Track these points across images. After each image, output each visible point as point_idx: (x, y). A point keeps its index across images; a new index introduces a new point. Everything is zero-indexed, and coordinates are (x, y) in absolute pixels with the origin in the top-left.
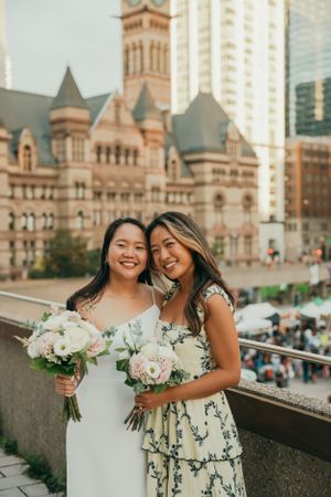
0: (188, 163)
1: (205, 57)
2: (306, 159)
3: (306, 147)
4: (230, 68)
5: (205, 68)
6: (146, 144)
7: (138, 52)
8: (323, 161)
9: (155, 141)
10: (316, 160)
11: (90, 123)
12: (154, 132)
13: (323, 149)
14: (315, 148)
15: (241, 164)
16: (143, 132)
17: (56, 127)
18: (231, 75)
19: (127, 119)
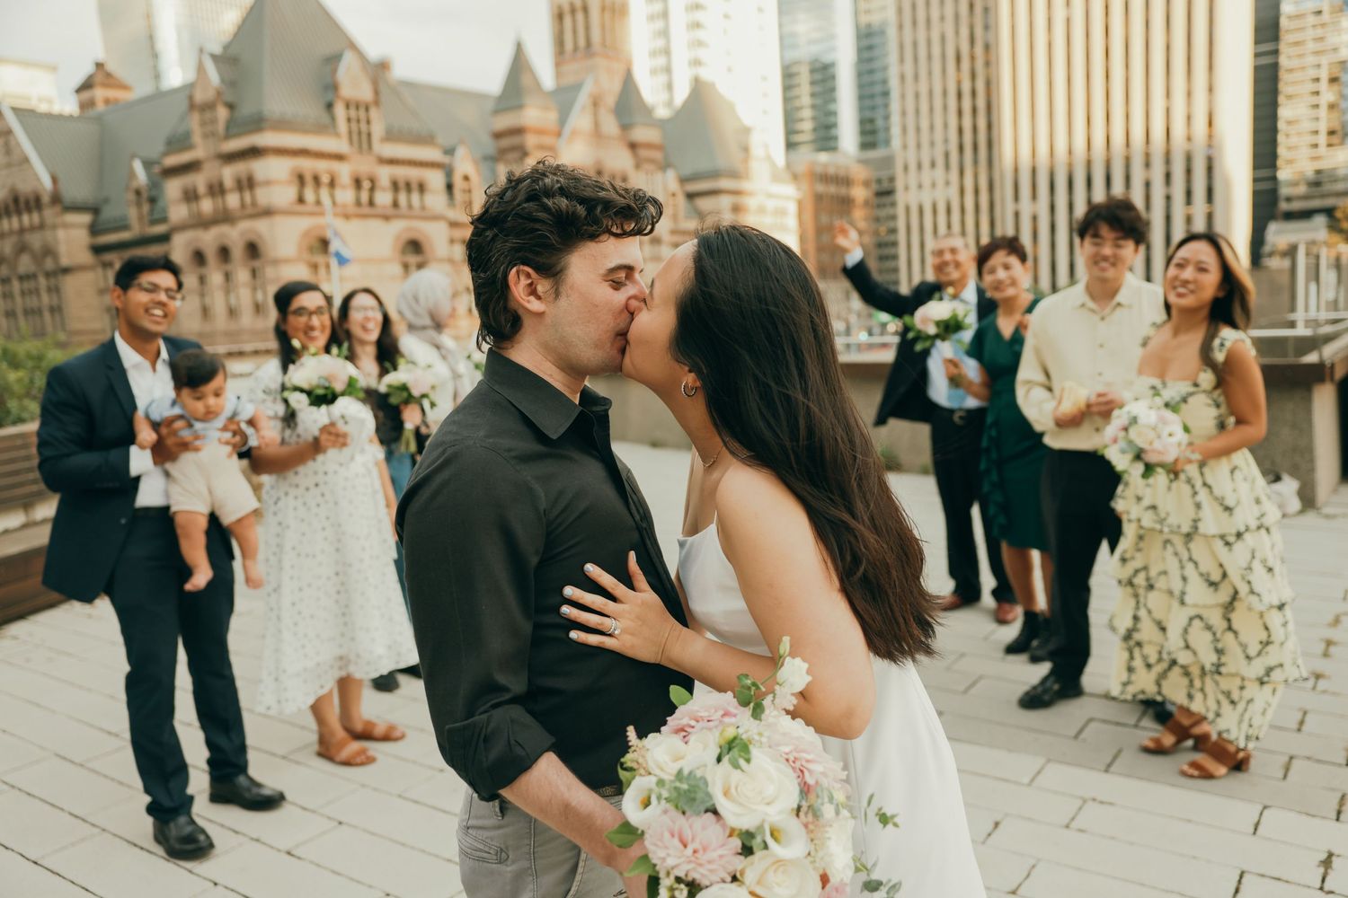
0: (691, 196)
1: (659, 24)
2: (821, 188)
3: (819, 170)
4: (700, 44)
5: (660, 43)
6: (638, 166)
7: (580, 16)
8: (843, 191)
9: (651, 161)
10: (832, 189)
11: (559, 134)
12: (649, 146)
13: (842, 173)
14: (831, 171)
15: (770, 196)
16: (633, 146)
17: (506, 142)
18: (702, 53)
19: (610, 126)
